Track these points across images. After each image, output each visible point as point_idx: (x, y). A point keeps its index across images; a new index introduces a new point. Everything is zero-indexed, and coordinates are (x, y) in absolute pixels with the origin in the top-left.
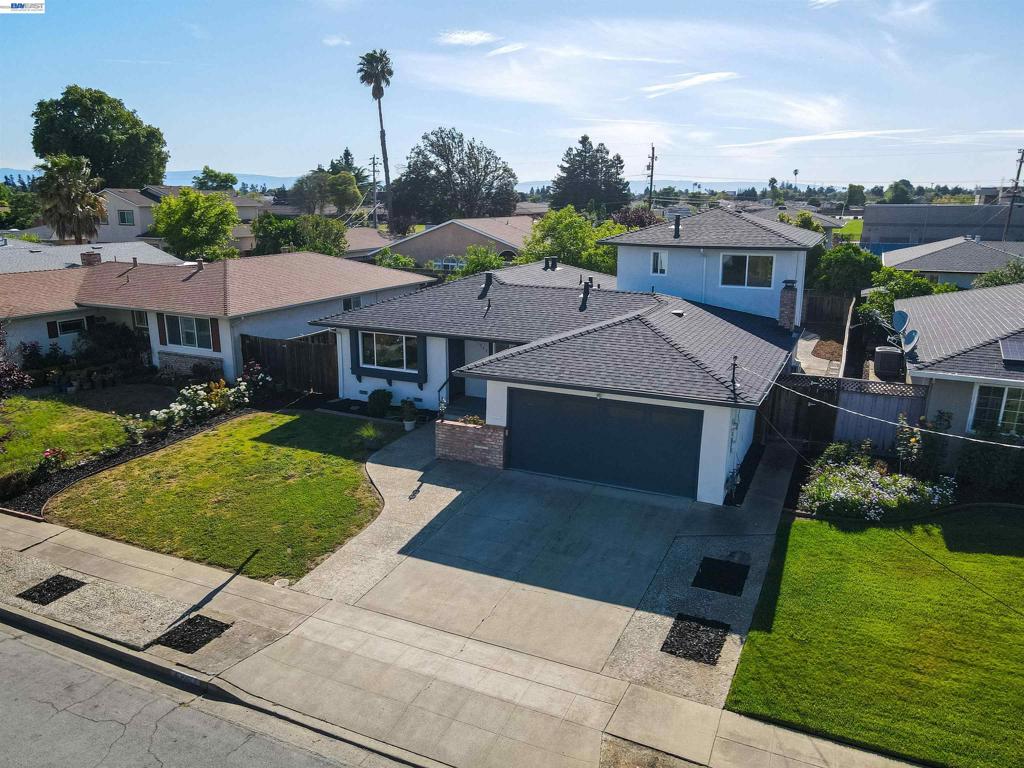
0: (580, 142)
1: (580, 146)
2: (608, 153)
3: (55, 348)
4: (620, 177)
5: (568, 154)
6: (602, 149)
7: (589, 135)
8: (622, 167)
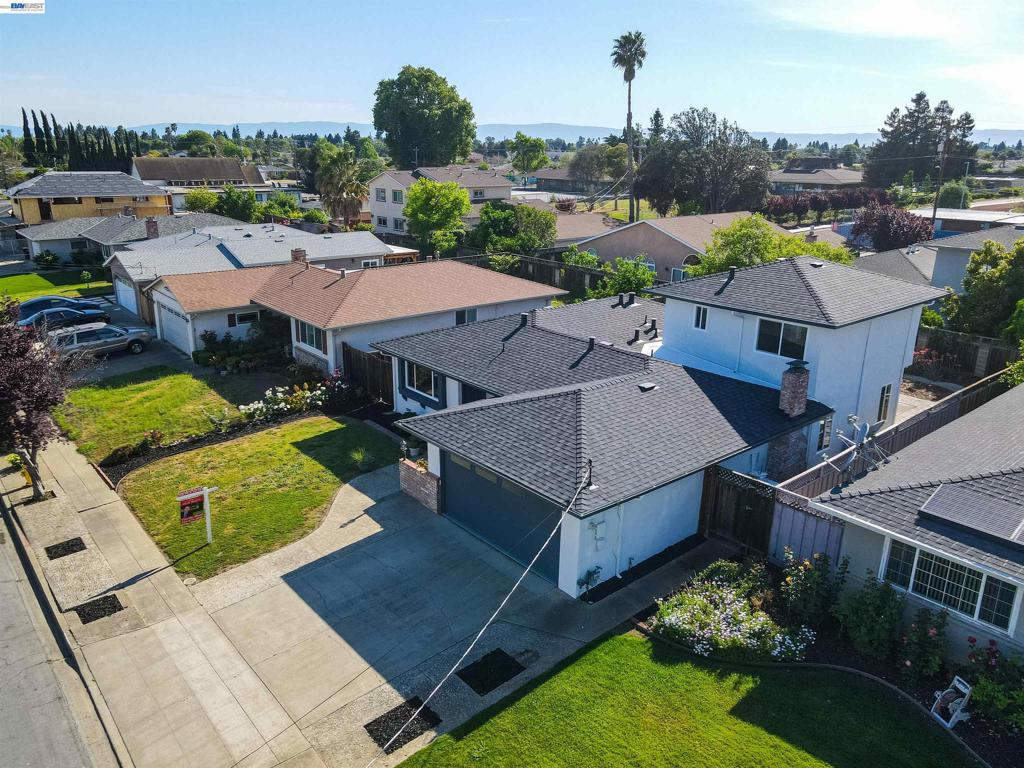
0: (913, 101)
1: (913, 106)
2: (951, 112)
3: (228, 336)
4: (967, 139)
5: (893, 116)
6: (944, 108)
7: (925, 92)
8: (971, 128)
